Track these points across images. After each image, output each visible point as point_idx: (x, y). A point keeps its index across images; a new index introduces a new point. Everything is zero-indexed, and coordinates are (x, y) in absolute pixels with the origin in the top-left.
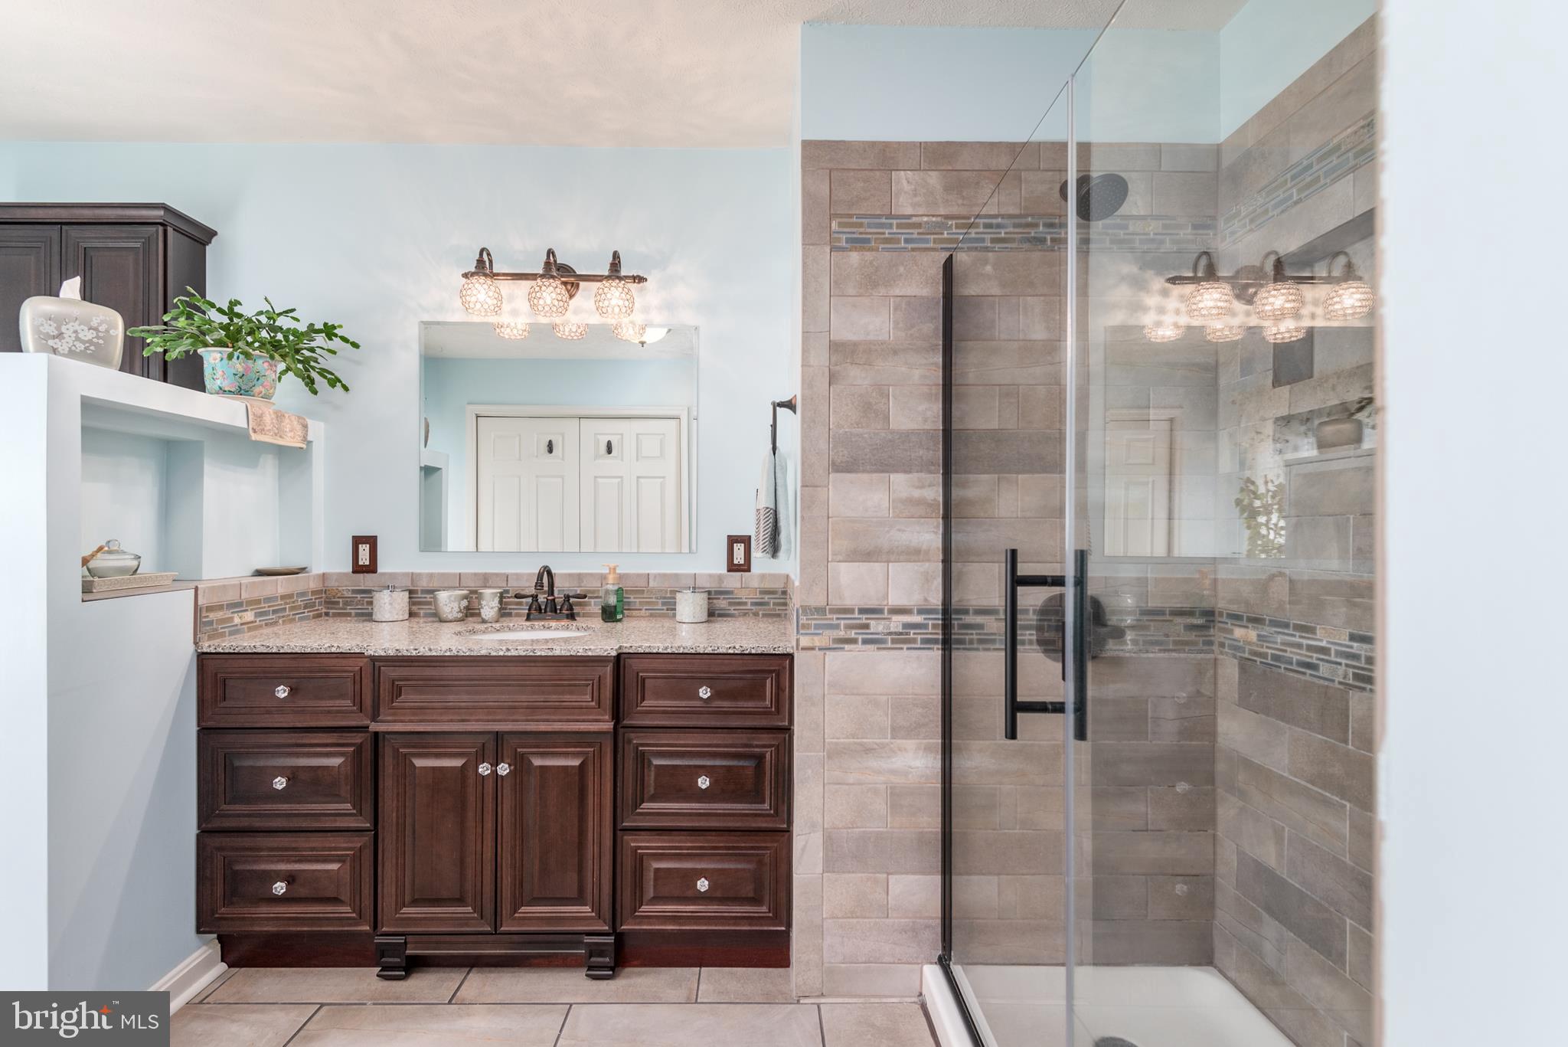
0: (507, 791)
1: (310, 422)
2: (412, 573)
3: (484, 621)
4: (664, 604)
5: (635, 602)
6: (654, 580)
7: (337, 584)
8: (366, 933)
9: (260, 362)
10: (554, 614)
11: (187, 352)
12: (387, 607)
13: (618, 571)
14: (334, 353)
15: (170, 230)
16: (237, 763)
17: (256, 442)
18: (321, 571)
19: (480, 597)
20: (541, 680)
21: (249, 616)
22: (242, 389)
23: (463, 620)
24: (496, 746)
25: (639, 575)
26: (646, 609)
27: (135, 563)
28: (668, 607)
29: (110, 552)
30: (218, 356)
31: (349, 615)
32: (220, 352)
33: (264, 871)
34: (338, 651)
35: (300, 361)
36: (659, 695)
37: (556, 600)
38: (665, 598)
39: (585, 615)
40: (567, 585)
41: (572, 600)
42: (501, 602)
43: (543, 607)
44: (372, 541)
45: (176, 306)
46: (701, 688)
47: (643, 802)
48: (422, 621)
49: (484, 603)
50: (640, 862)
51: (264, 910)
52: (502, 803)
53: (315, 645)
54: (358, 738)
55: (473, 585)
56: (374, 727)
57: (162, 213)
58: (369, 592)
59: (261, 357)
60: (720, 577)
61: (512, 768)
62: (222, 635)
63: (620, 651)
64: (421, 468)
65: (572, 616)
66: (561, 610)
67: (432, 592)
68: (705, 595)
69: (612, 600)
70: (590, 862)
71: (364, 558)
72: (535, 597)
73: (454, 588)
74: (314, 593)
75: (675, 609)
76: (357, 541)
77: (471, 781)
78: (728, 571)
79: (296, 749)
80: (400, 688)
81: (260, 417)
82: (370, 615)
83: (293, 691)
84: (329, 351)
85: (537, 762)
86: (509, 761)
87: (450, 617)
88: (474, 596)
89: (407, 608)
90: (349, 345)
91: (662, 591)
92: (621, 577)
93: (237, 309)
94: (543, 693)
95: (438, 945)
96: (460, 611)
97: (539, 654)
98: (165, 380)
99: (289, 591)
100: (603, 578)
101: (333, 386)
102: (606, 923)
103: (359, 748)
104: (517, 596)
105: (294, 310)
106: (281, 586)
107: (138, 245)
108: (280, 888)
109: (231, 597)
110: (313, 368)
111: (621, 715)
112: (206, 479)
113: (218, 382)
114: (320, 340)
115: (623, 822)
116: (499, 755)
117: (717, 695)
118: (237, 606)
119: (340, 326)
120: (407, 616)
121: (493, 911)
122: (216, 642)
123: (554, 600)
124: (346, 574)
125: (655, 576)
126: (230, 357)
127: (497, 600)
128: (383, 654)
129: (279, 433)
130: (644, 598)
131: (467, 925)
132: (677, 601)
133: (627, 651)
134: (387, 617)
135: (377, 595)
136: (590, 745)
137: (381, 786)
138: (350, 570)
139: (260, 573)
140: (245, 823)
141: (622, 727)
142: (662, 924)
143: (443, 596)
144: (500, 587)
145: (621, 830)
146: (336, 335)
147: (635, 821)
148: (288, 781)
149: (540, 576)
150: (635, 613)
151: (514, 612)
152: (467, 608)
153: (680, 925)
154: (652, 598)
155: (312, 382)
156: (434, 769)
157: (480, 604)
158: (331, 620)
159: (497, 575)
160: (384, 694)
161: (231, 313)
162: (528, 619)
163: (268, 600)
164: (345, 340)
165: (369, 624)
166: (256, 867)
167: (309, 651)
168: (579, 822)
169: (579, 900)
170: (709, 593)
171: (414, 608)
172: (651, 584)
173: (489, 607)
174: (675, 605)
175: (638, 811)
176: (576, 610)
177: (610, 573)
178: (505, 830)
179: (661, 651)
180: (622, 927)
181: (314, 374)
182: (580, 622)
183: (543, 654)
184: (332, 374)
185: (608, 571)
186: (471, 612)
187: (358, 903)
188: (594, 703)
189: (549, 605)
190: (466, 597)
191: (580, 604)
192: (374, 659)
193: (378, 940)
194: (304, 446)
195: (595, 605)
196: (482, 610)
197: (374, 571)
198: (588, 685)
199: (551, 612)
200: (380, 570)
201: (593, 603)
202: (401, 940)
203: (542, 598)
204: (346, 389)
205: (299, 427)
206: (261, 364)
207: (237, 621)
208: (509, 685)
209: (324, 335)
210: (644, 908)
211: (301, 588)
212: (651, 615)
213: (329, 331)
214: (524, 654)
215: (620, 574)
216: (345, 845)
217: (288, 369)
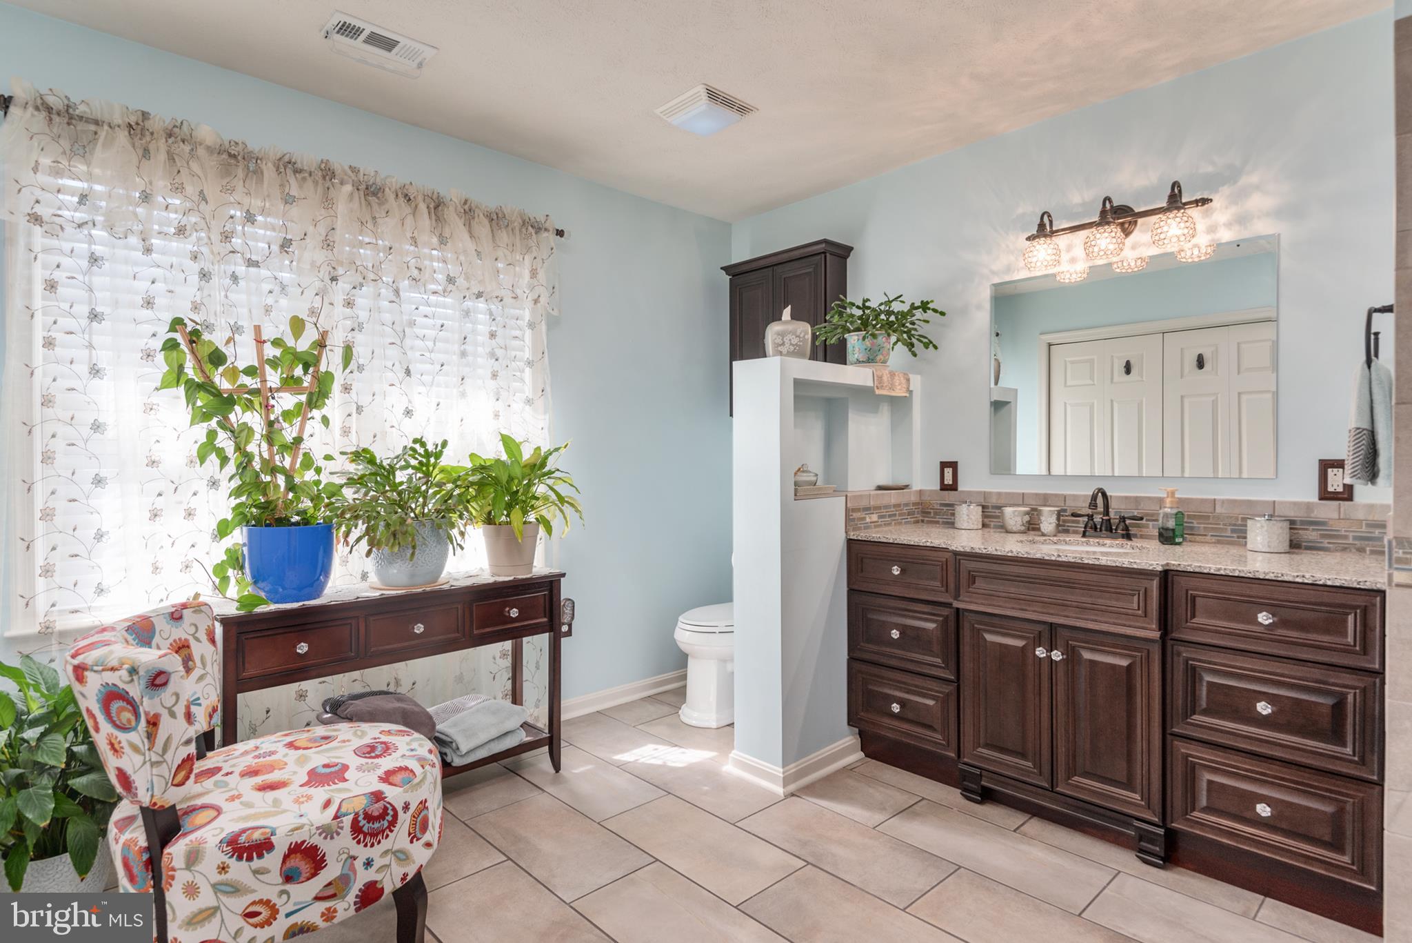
0: (1061, 674)
1: (911, 376)
2: (985, 492)
3: (1043, 535)
4: (1233, 531)
5: (1199, 527)
6: (1222, 506)
7: (929, 498)
8: (952, 759)
9: (880, 338)
10: (1109, 533)
11: (839, 338)
12: (965, 518)
13: (1177, 496)
14: (928, 322)
15: (828, 255)
16: (870, 616)
17: (880, 396)
18: (919, 488)
19: (1039, 513)
20: (1089, 585)
21: (875, 517)
22: (870, 359)
23: (1025, 533)
24: (1051, 634)
25: (1203, 501)
26: (1212, 536)
27: (814, 479)
28: (1239, 535)
29: (803, 472)
30: (856, 337)
31: (937, 522)
32: (857, 335)
33: (886, 694)
34: (932, 545)
35: (905, 332)
36: (1212, 614)
37: (1112, 521)
38: (1235, 525)
39: (1142, 537)
40: (1123, 507)
41: (1128, 522)
42: (1058, 519)
43: (1099, 527)
44: (954, 465)
45: (833, 309)
46: (1261, 612)
47: (1194, 713)
48: (992, 530)
49: (1043, 518)
50: (1191, 771)
51: (887, 721)
52: (1057, 685)
53: (916, 540)
54: (946, 612)
55: (1034, 503)
56: (956, 604)
57: (824, 245)
58: (952, 505)
59: (881, 334)
60: (1309, 506)
61: (1065, 657)
62: (859, 529)
63: (1167, 568)
64: (991, 402)
65: (1128, 537)
66: (1116, 530)
67: (999, 508)
68: (1287, 525)
69: (1171, 524)
70: (1139, 756)
71: (948, 480)
72: (1091, 517)
73: (1018, 505)
74: (914, 504)
75: (1245, 538)
76: (944, 465)
77: (1030, 661)
78: (1321, 499)
79: (904, 612)
80: (974, 577)
81: (880, 378)
82: (953, 523)
83: (903, 571)
84: (925, 321)
85: (1087, 655)
86: (1062, 650)
87: (1014, 529)
88: (1035, 513)
89: (981, 520)
90: (938, 314)
91: (1231, 517)
92: (1181, 501)
93: (867, 304)
94: (1091, 596)
95: (1006, 785)
96: (1023, 525)
97: (1086, 562)
98: (825, 361)
99: (898, 502)
100: (1161, 501)
101: (927, 348)
102: (1155, 815)
103: (946, 618)
104: (1074, 515)
105: (901, 296)
106: (893, 497)
107: (811, 270)
108: (896, 708)
109: (864, 503)
110: (913, 335)
111: (1169, 628)
112: (850, 423)
113: (856, 356)
114: (919, 314)
115: (1172, 728)
116: (1054, 643)
117: (1283, 623)
118: (867, 509)
119: (932, 301)
120: (980, 527)
121: (1050, 772)
122: (857, 533)
123: (1109, 520)
124: (935, 491)
125: (1223, 502)
126: (864, 339)
127: (1054, 517)
128: (962, 550)
129: (892, 388)
130: (1208, 524)
131: (1029, 777)
132: (1248, 528)
133: (1175, 568)
134: (965, 526)
135: (958, 508)
136: (1137, 650)
137: (961, 651)
138: (939, 488)
139: (880, 488)
140: (875, 658)
141: (1171, 639)
142: (1217, 835)
143: (1008, 511)
144: (1058, 507)
145: (1172, 734)
146: (929, 309)
147: (1186, 729)
148: (900, 634)
149: (1094, 497)
150: (1198, 538)
151: (1071, 529)
152: (1029, 523)
153: (1237, 842)
154: (1219, 524)
155: (912, 345)
156: (1001, 645)
157: (1039, 519)
158: (925, 526)
159: (1056, 495)
160: (964, 581)
161: (864, 307)
162: (1084, 535)
163: (886, 507)
164: (935, 311)
165: (951, 531)
166: (880, 689)
167: (912, 543)
168: (1127, 716)
169: (1129, 785)
170: (1292, 522)
171: (986, 520)
172: (1219, 510)
173: (1048, 523)
174: (1246, 533)
175: (1189, 720)
176: (1133, 531)
177: (1168, 497)
178: (1059, 707)
179: (1212, 571)
180: (1173, 825)
181: (914, 340)
182: (1136, 542)
183: (1091, 562)
184: (926, 338)
185: (1165, 496)
186: (1032, 526)
187: (946, 734)
188: (1140, 612)
189: (1104, 525)
190: (1027, 513)
191: (1138, 526)
192: (956, 554)
193: (961, 766)
194: (908, 395)
195: (1153, 527)
196: (1041, 525)
197: (956, 489)
198: (1134, 595)
199: (1106, 530)
200: (960, 488)
201: (1151, 527)
202: (978, 772)
203: (1098, 519)
204: (936, 347)
205: (904, 381)
206: (881, 339)
207: (868, 520)
208: (1060, 586)
209: (921, 310)
210: (1196, 814)
211: (904, 500)
212: (1219, 542)
213: (924, 306)
214: (1073, 560)
215: (1180, 499)
216: (937, 689)
217: (898, 340)
